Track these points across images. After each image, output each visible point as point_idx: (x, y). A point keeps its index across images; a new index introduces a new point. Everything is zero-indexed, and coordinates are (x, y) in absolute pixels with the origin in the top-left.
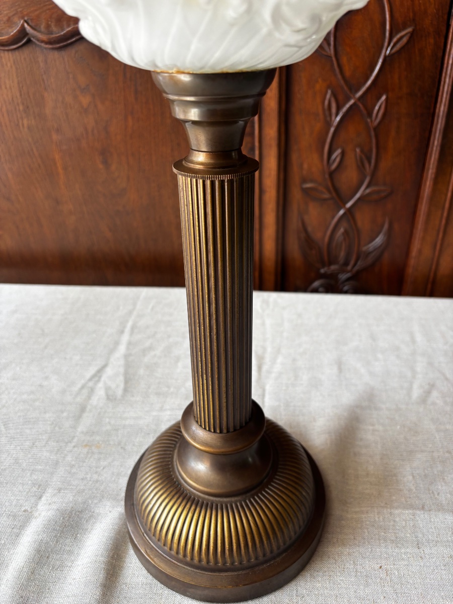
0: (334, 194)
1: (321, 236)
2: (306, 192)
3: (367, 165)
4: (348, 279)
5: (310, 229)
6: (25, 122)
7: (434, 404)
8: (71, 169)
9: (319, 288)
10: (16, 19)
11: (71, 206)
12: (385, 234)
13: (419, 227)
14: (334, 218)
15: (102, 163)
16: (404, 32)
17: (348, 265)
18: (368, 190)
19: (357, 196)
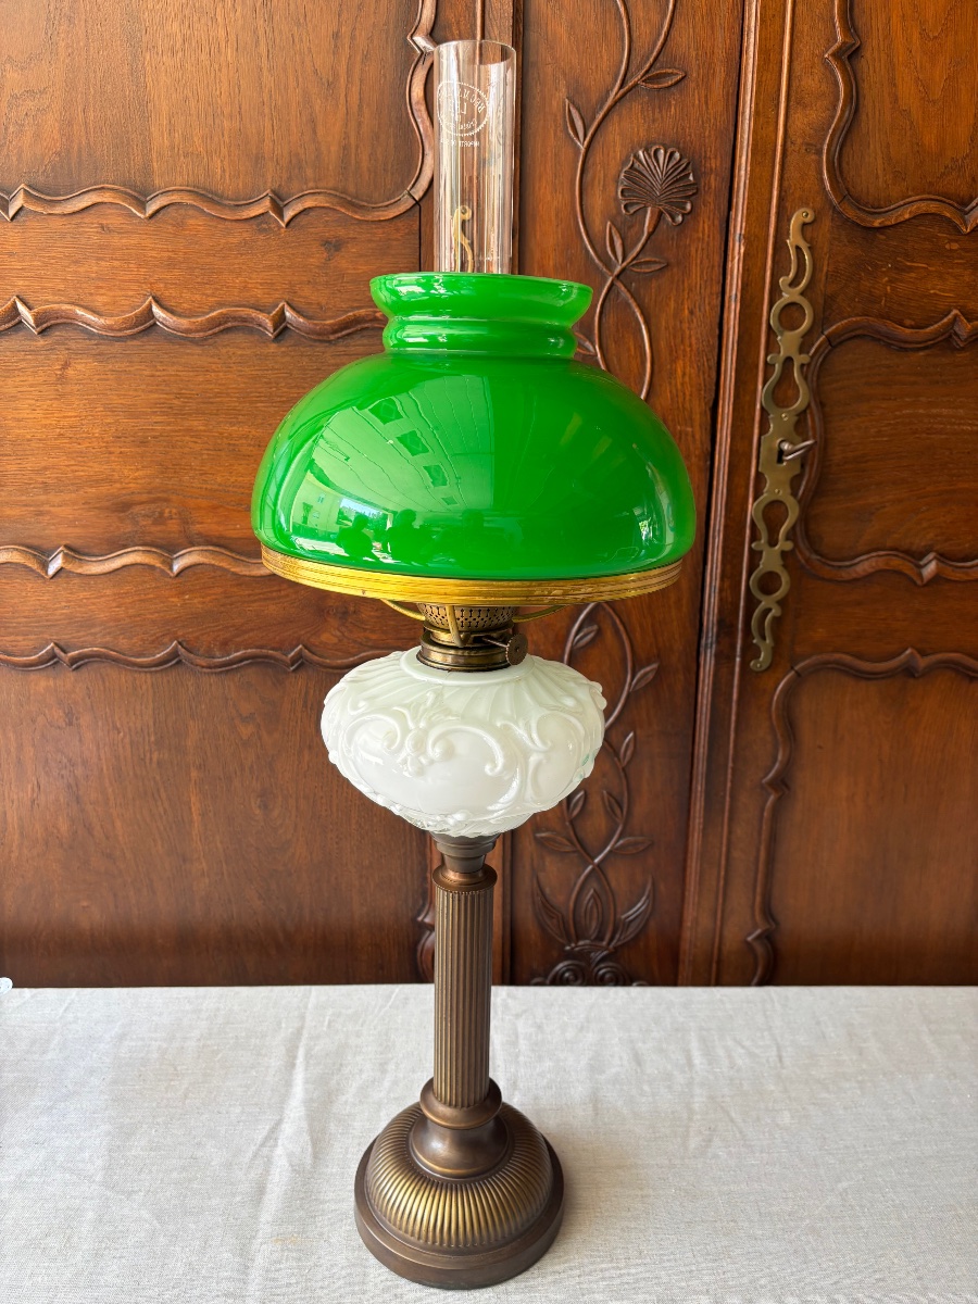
0: (578, 846)
1: (563, 900)
2: (541, 843)
3: (618, 811)
4: (603, 960)
5: (547, 891)
6: (155, 756)
7: (716, 1156)
8: (211, 814)
9: (564, 973)
10: (166, 640)
11: (204, 864)
12: (648, 898)
13: (692, 889)
14: (580, 876)
15: (259, 807)
16: (648, 669)
17: (602, 939)
18: (621, 842)
19: (608, 848)
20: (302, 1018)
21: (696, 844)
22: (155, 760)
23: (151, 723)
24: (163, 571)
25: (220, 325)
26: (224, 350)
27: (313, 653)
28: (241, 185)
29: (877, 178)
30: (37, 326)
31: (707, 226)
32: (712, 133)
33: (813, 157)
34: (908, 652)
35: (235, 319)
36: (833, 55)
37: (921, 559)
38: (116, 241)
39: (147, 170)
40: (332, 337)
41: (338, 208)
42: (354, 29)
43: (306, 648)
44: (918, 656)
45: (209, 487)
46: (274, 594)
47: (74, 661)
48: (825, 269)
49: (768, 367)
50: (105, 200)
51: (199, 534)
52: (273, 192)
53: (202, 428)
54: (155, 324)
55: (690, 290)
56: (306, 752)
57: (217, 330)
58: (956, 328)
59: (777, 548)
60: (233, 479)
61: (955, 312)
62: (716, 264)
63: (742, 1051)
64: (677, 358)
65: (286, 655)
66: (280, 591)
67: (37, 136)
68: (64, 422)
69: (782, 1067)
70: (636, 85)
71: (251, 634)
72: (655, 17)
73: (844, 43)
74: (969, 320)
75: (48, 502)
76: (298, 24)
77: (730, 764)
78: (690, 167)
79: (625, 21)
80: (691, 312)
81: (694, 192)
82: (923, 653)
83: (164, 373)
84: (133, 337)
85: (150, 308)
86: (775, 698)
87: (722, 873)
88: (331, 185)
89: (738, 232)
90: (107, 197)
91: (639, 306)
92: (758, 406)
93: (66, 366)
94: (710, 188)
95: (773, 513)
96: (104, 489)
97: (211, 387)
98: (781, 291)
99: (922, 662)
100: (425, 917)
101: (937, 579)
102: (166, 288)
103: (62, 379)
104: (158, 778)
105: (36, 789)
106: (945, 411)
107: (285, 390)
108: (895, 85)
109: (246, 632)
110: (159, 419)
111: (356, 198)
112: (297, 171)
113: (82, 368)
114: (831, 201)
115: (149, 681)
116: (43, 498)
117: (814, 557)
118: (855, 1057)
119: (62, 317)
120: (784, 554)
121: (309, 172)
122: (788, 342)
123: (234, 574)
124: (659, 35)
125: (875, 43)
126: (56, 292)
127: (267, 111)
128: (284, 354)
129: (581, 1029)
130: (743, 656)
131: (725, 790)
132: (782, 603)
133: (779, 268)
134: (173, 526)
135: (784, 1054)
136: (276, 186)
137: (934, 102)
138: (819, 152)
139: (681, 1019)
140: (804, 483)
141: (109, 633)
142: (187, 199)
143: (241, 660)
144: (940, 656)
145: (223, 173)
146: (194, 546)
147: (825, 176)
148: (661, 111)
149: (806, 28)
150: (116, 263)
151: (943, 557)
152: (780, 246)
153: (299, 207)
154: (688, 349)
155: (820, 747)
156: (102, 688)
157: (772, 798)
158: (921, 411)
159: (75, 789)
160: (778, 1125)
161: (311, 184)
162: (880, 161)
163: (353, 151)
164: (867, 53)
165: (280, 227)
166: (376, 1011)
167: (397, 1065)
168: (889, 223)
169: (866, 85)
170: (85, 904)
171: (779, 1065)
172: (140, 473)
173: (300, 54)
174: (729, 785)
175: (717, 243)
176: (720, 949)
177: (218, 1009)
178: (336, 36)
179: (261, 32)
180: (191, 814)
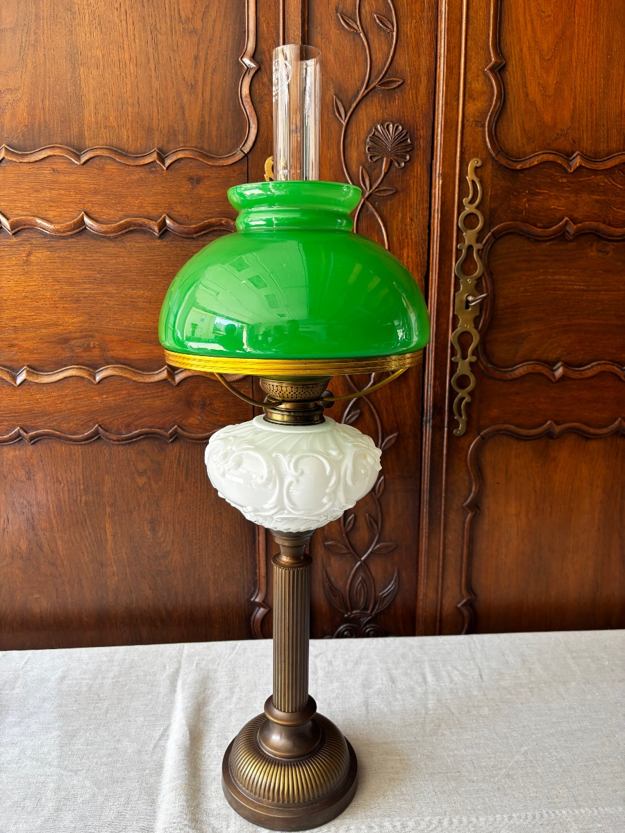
0: (351, 549)
1: (342, 585)
2: (328, 548)
3: (375, 526)
4: (368, 622)
5: (332, 579)
6: (84, 498)
7: (443, 735)
8: (119, 535)
9: (344, 632)
10: (91, 424)
11: (115, 568)
12: (395, 581)
13: (422, 574)
14: (352, 569)
15: (150, 530)
16: (391, 436)
17: (368, 610)
18: (378, 546)
19: (370, 550)
20: (179, 662)
21: (424, 546)
22: (83, 501)
23: (81, 477)
24: (89, 380)
25: (126, 228)
26: (128, 244)
27: (184, 430)
28: (139, 145)
29: (518, 141)
30: (12, 230)
31: (419, 169)
32: (421, 115)
33: (480, 129)
34: (549, 422)
35: (135, 225)
36: (490, 69)
37: (554, 366)
38: (62, 178)
39: (81, 136)
40: (195, 236)
41: (198, 158)
42: (207, 54)
43: (179, 427)
44: (555, 425)
45: (118, 328)
46: (159, 394)
47: (32, 438)
48: (489, 194)
49: (459, 251)
50: (55, 154)
51: (112, 357)
52: (159, 149)
53: (114, 292)
54: (85, 228)
55: (411, 206)
56: (179, 494)
57: (124, 231)
58: (567, 228)
59: (467, 360)
60: (133, 323)
61: (566, 218)
62: (425, 191)
63: (458, 673)
64: (404, 247)
65: (167, 432)
66: (163, 392)
67: (13, 115)
68: (28, 289)
69: (482, 681)
70: (375, 87)
71: (145, 419)
72: (385, 48)
73: (496, 62)
74: (575, 223)
75: (16, 339)
76: (173, 50)
77: (443, 495)
78: (408, 135)
79: (367, 50)
80: (411, 220)
81: (411, 149)
82: (558, 423)
83: (91, 258)
84: (71, 236)
85: (82, 219)
86: (469, 452)
87: (441, 564)
88: (193, 145)
89: (438, 172)
90: (57, 152)
91: (380, 216)
92: (453, 275)
93: (29, 254)
94: (420, 146)
95: (464, 338)
96: (52, 330)
97: (120, 266)
98: (464, 207)
99: (557, 429)
100: (256, 598)
101: (563, 377)
102: (93, 207)
103: (27, 262)
104: (85, 512)
105: (6, 522)
106: (563, 277)
107: (166, 268)
108: (526, 87)
109: (141, 418)
110: (87, 286)
111: (209, 152)
112: (173, 137)
113: (40, 255)
114: (491, 154)
115: (80, 452)
116: (13, 336)
117: (490, 365)
118: (527, 674)
119: (27, 224)
120: (471, 364)
121: (180, 138)
122: (469, 236)
123: (134, 381)
124: (388, 58)
125: (514, 62)
126: (23, 209)
127: (154, 101)
128: (166, 246)
129: (356, 663)
130: (448, 427)
131: (441, 511)
132: (471, 394)
133: (463, 193)
134: (96, 352)
135: (483, 673)
136: (160, 145)
137: (550, 97)
138: (483, 126)
139: (419, 655)
140: (482, 321)
141: (55, 420)
142: (106, 153)
143: (138, 435)
144: (567, 425)
145: (126, 138)
146: (109, 364)
147: (487, 140)
148: (390, 103)
149: (473, 54)
150: (62, 192)
151: (567, 365)
152: (462, 180)
153: (174, 158)
154: (410, 242)
155: (498, 483)
156: (50, 456)
157: (469, 515)
158: (549, 277)
159: (31, 521)
160: (481, 715)
161: (181, 145)
162: (519, 131)
163: (207, 125)
164: (510, 68)
165: (163, 170)
166: (226, 657)
167: (241, 688)
168: (525, 167)
169: (509, 87)
170: (37, 596)
171: (480, 680)
172: (75, 320)
173: (174, 68)
174: (443, 507)
175: (425, 179)
176: (441, 613)
177: (125, 659)
178: (196, 58)
179: (151, 55)
180: (106, 535)
